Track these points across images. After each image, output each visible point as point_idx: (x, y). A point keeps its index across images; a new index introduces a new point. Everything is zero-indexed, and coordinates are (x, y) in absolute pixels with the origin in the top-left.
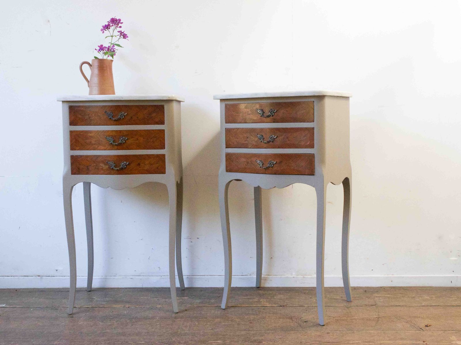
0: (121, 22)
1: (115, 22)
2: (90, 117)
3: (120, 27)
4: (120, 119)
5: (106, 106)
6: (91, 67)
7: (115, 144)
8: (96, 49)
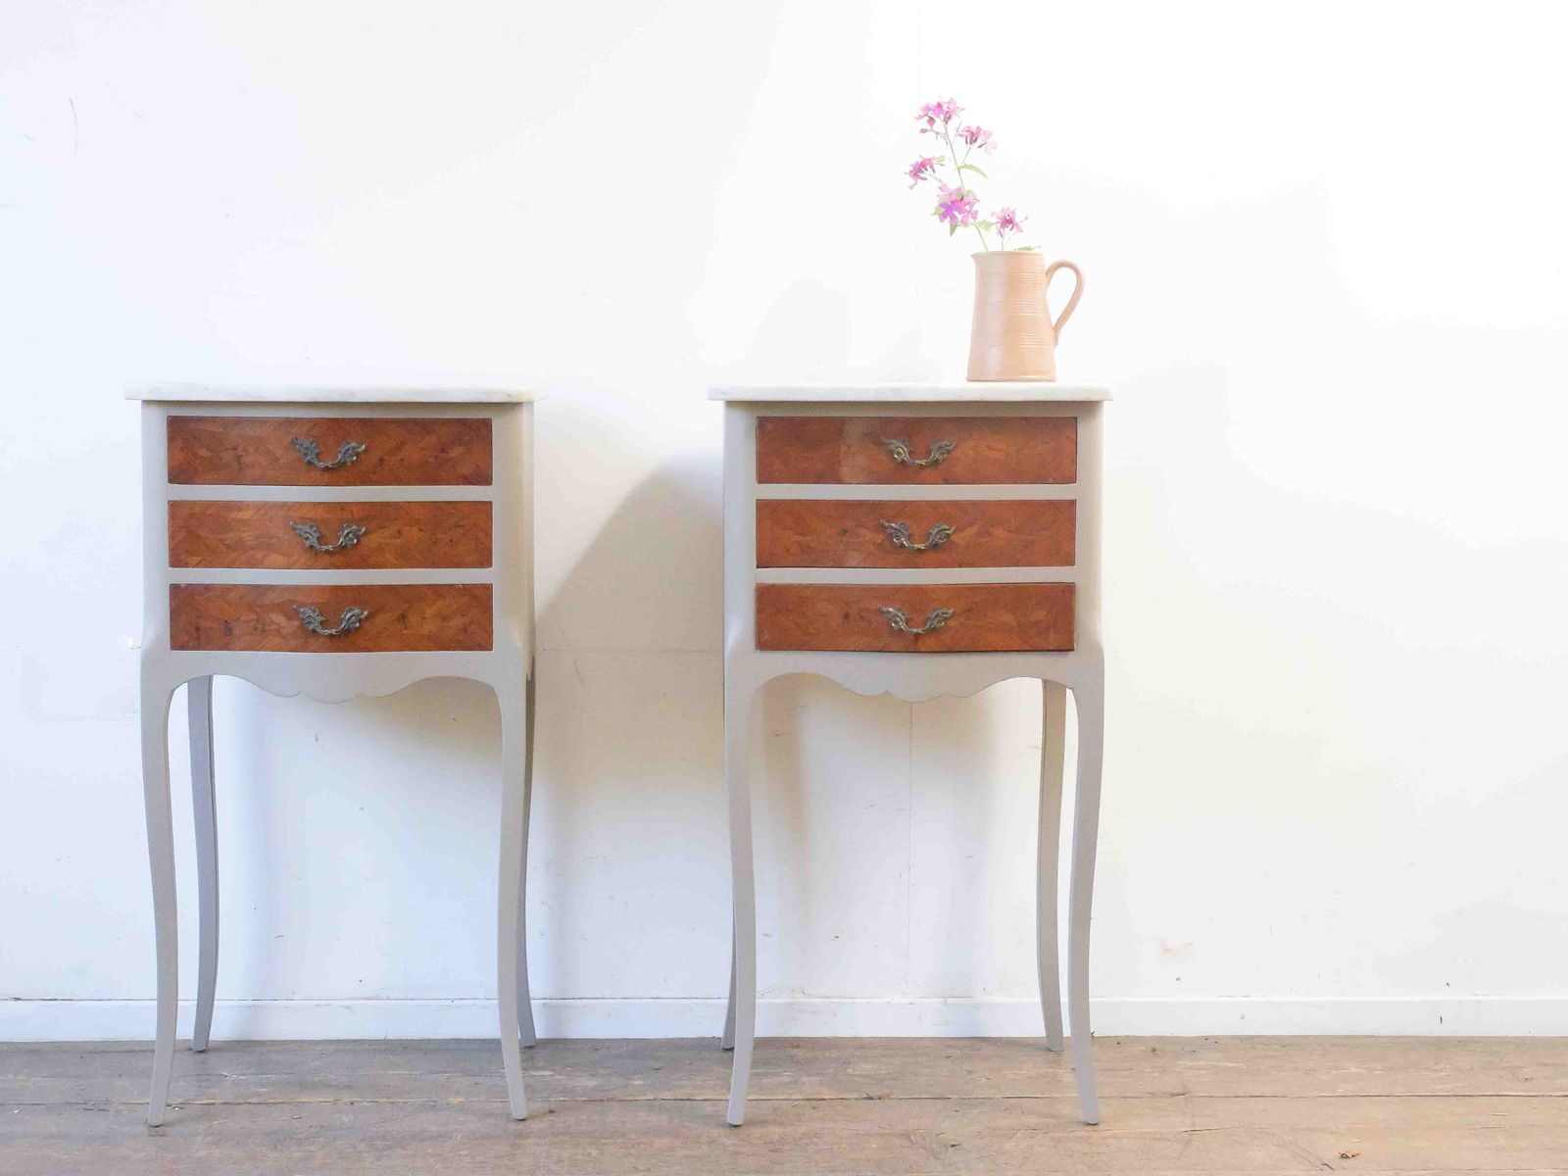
2: (239, 457)
4: (342, 465)
5: (295, 420)
7: (324, 548)
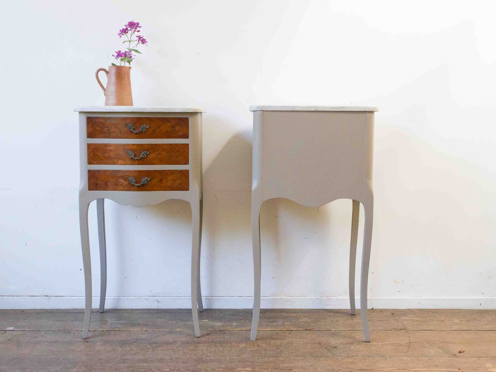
0: (139, 26)
1: (133, 25)
2: (109, 130)
3: (139, 31)
4: (141, 132)
5: (126, 118)
6: (108, 75)
7: (136, 158)
8: (113, 56)
